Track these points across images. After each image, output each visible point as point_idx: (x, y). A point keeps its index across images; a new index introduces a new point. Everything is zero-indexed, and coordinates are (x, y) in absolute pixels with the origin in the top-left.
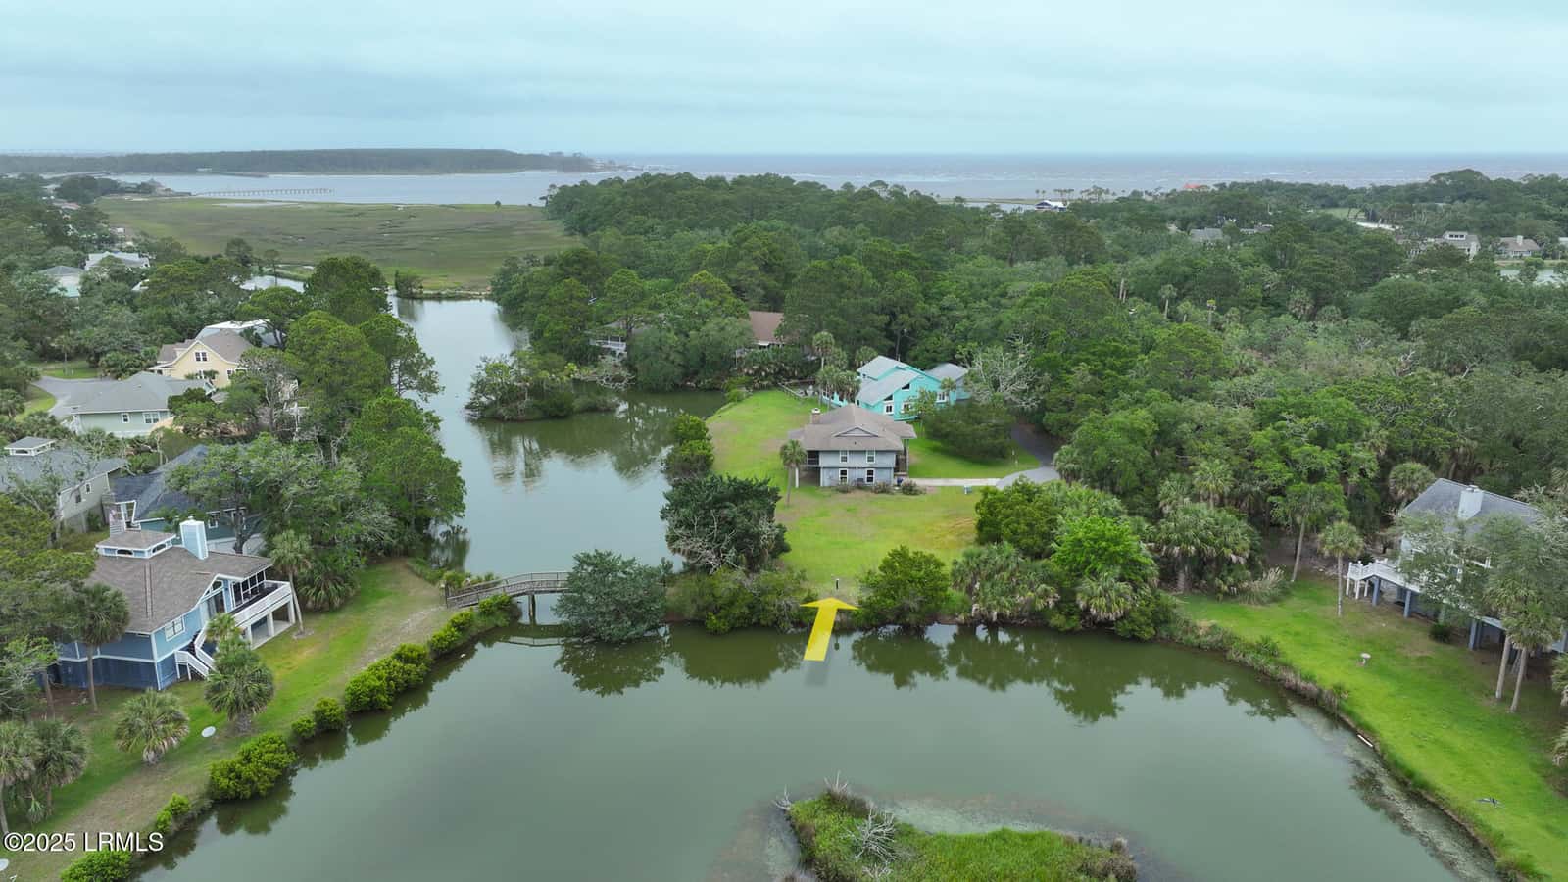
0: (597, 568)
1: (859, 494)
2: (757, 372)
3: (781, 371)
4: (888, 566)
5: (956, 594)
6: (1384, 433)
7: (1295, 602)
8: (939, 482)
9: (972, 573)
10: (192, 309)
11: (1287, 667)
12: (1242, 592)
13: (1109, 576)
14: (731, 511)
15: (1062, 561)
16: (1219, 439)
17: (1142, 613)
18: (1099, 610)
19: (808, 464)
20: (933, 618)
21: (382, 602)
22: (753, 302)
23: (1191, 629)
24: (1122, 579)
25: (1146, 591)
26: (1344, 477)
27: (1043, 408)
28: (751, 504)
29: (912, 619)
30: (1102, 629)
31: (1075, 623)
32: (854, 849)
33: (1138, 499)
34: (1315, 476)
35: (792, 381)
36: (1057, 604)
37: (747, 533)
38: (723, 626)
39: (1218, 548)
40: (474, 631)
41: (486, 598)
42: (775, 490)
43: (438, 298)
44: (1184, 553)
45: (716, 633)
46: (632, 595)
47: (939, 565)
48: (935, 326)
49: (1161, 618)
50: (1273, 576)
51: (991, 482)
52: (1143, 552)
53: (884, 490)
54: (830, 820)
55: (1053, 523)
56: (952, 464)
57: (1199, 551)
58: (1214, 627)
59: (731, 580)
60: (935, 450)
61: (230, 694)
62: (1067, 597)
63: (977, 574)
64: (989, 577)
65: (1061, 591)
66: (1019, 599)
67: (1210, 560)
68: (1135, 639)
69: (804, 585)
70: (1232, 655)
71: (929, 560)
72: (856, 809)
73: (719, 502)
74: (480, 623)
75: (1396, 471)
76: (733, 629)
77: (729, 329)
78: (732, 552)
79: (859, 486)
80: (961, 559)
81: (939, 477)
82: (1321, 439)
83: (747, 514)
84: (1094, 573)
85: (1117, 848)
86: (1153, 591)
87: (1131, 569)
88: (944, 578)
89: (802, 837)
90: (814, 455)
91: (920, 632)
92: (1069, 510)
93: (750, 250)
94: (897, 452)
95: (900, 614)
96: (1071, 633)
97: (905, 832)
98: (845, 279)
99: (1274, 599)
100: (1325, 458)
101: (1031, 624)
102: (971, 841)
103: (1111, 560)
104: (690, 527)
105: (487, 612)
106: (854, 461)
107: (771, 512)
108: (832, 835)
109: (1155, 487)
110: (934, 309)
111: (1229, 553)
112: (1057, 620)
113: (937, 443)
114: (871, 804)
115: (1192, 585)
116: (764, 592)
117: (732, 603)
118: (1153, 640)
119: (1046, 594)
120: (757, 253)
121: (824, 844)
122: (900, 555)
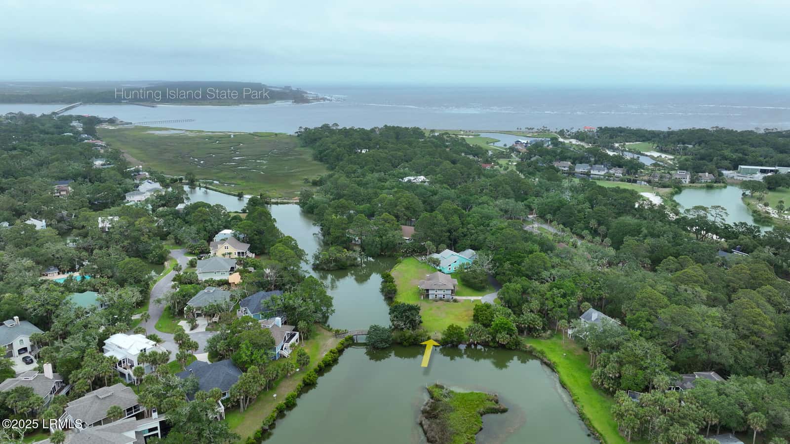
0: (375, 329)
1: (440, 302)
2: (406, 251)
3: (414, 250)
4: (449, 330)
5: (466, 336)
6: (581, 294)
7: (554, 339)
8: (464, 298)
9: (471, 330)
10: (212, 225)
11: (546, 357)
12: (540, 336)
13: (504, 333)
14: (408, 313)
15: (493, 329)
16: (538, 294)
17: (512, 343)
18: (501, 341)
19: (425, 294)
20: (460, 343)
21: (318, 337)
22: (403, 222)
23: (525, 346)
24: (507, 334)
25: (514, 336)
26: (567, 307)
27: (497, 274)
28: (413, 312)
29: (455, 343)
30: (503, 347)
31: (496, 345)
32: (442, 395)
33: (517, 309)
34: (561, 306)
35: (417, 254)
36: (492, 340)
37: (412, 320)
38: (407, 344)
39: (534, 325)
40: (345, 345)
41: (346, 336)
42: (419, 307)
43: (277, 203)
44: (525, 326)
45: (405, 346)
46: (385, 336)
47: (462, 329)
48: (465, 236)
49: (517, 344)
50: (549, 332)
51: (480, 298)
52: (514, 326)
53: (448, 301)
54: (437, 390)
55: (493, 317)
56: (469, 291)
57: (529, 326)
58: (531, 346)
59: (409, 333)
60: (464, 285)
61: (302, 362)
62: (494, 338)
63: (471, 331)
64: (475, 333)
65: (492, 336)
66: (482, 338)
67: (532, 328)
68: (510, 349)
69: (427, 334)
70: (533, 354)
71: (459, 328)
72: (442, 387)
73: (405, 311)
74: (346, 343)
75: (582, 306)
76: (410, 345)
77: (396, 236)
78: (408, 325)
79: (441, 299)
80: (468, 328)
81: (464, 296)
82: (564, 296)
83: (412, 314)
84: (501, 333)
85: (496, 396)
86: (517, 337)
87: (510, 332)
88: (463, 333)
89: (431, 393)
90: (427, 290)
91: (457, 346)
92: (497, 313)
93: (401, 203)
94: (452, 290)
95: (452, 342)
96: (495, 347)
97: (452, 392)
98: (435, 221)
99: (548, 338)
100: (562, 301)
101: (485, 344)
102: (465, 394)
103: (505, 329)
104: (397, 318)
105: (346, 340)
106: (439, 292)
107: (418, 313)
108: (437, 392)
109: (521, 306)
110: (465, 230)
111: (536, 326)
112: (491, 344)
113: (464, 283)
114: (445, 386)
115: (528, 334)
116: (417, 336)
117: (409, 338)
118: (515, 350)
119: (489, 337)
120: (404, 204)
121: (435, 394)
122: (452, 326)
